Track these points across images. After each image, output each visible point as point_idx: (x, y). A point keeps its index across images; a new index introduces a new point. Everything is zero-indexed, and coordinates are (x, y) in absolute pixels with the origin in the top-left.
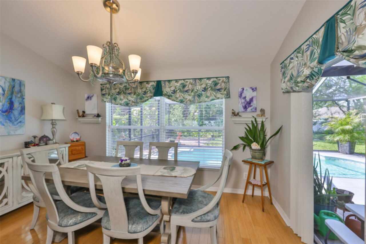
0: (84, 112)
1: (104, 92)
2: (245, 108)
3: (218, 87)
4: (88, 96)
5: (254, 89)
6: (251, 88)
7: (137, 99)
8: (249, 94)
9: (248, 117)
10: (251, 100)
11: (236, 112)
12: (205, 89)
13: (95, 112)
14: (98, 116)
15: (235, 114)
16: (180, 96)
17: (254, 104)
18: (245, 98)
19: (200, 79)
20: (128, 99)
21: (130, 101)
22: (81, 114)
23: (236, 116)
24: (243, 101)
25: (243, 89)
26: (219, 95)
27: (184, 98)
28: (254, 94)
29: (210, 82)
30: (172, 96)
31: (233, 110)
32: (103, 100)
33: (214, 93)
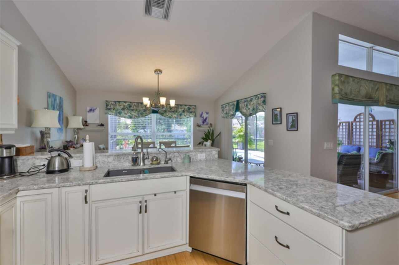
0: (87, 122)
2: (203, 123)
3: (191, 111)
4: (91, 108)
5: (207, 113)
8: (205, 115)
9: (205, 128)
10: (206, 118)
11: (199, 124)
14: (102, 125)
15: (199, 126)
16: (169, 114)
17: (207, 120)
18: (203, 117)
21: (133, 115)
23: (199, 127)
24: (202, 119)
25: (202, 113)
26: (191, 115)
27: (171, 115)
28: (207, 116)
29: (186, 107)
30: (163, 114)
31: (197, 123)
32: (107, 113)
33: (189, 114)
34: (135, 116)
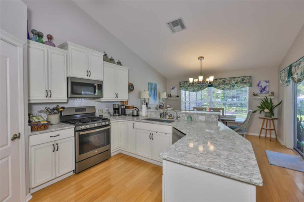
0: (170, 95)
1: (181, 86)
2: (261, 91)
3: (245, 81)
4: (173, 87)
5: (267, 82)
6: (265, 81)
7: (198, 88)
8: (263, 84)
9: (262, 97)
10: (265, 87)
11: (256, 93)
12: (237, 83)
13: (176, 95)
14: (178, 96)
15: (255, 95)
16: (222, 87)
17: (267, 89)
18: (261, 86)
19: (234, 78)
20: (193, 88)
21: (195, 89)
22: (169, 96)
23: (255, 96)
24: (260, 88)
25: (260, 82)
26: (245, 85)
27: (224, 87)
28: (268, 84)
30: (217, 87)
31: (254, 93)
32: (180, 89)
33: (242, 85)
34: (196, 90)
